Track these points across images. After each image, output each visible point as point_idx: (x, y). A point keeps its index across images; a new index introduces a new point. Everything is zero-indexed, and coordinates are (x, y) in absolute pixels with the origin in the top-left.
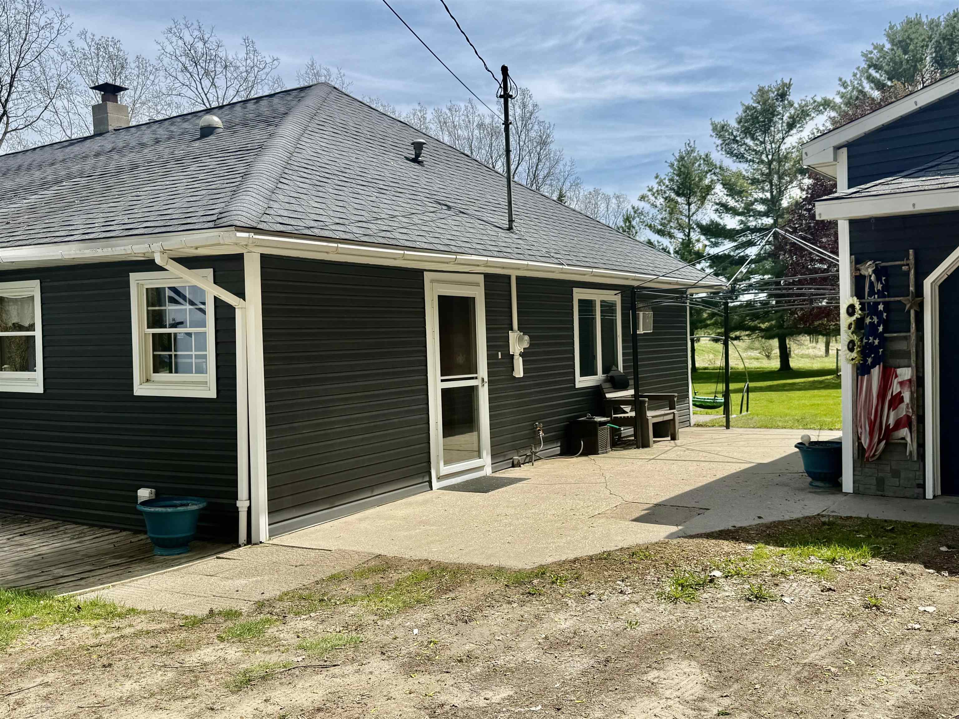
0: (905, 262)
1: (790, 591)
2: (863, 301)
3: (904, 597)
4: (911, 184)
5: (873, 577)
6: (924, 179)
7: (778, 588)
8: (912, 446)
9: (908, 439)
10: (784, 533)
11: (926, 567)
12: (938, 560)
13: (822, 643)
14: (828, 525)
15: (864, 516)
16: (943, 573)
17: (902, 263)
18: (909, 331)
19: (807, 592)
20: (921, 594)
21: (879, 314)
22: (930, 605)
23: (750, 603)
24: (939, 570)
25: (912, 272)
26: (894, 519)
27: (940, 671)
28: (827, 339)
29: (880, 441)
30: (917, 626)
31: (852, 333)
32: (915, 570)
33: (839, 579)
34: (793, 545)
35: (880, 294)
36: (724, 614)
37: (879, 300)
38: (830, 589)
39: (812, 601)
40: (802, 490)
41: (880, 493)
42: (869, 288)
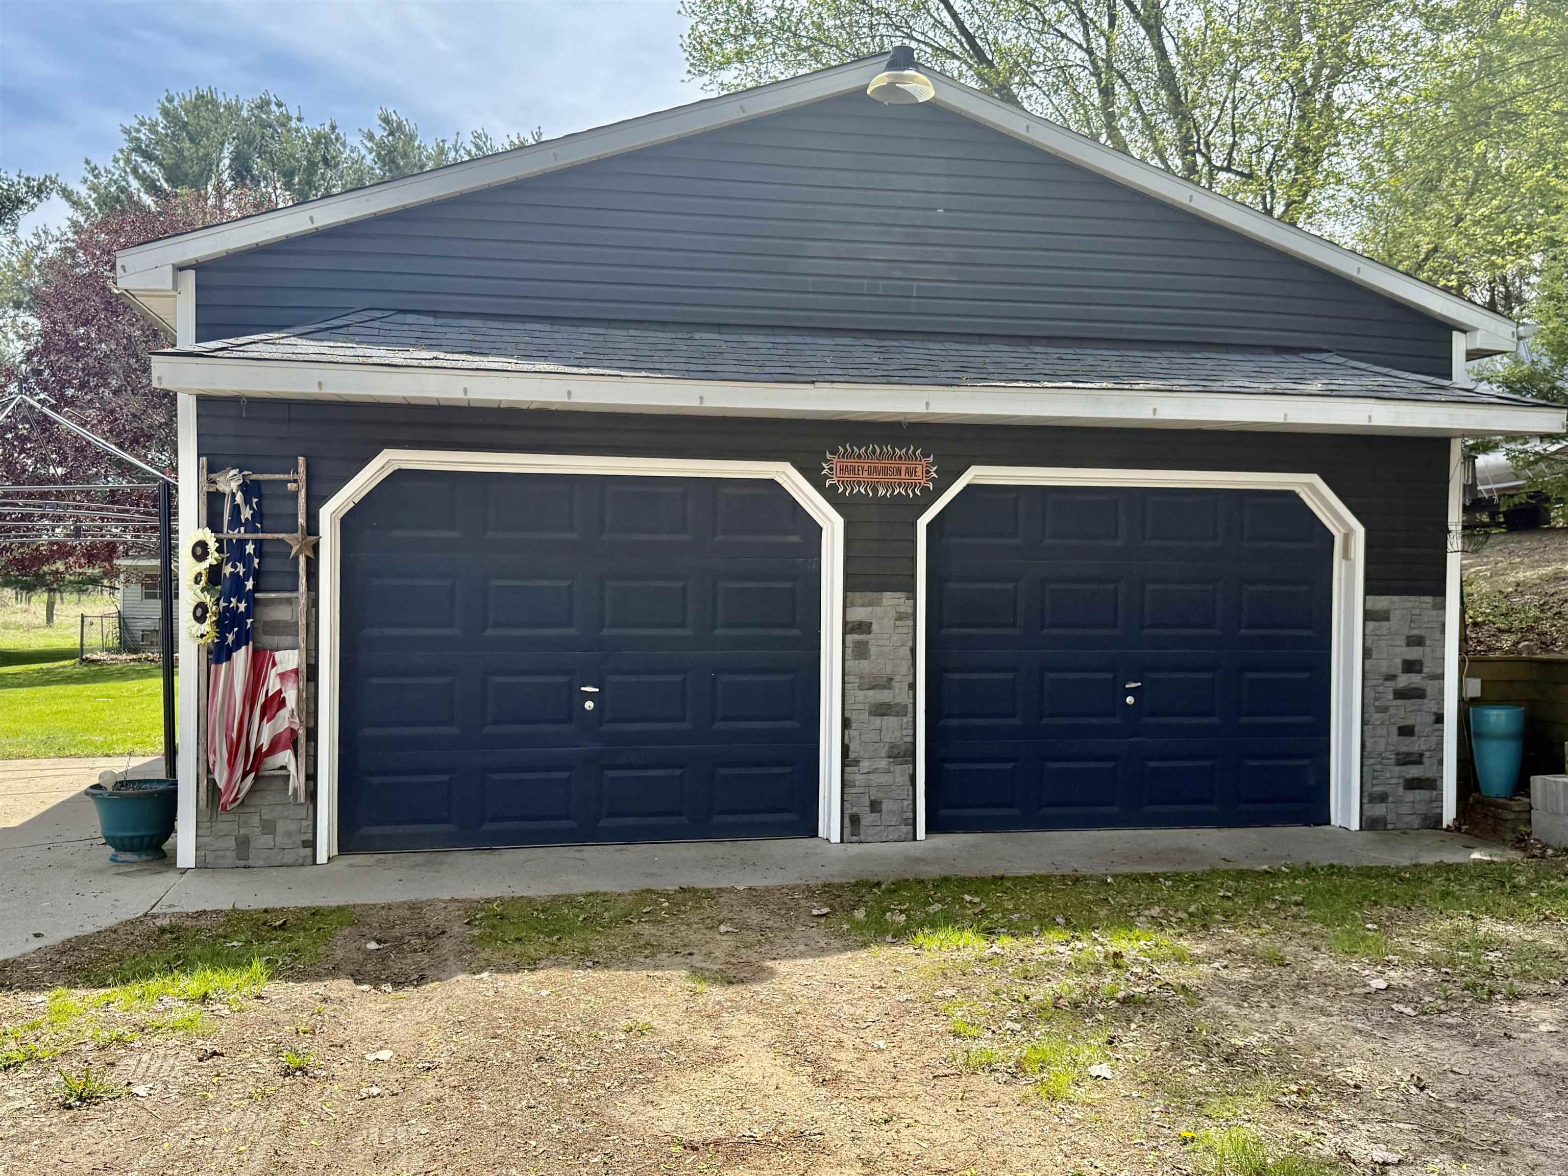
0: (291, 477)
1: (140, 1072)
2: (221, 536)
3: (337, 1042)
4: (312, 350)
5: (281, 1016)
6: (332, 344)
7: (116, 1070)
8: (297, 780)
9: (292, 768)
10: (97, 959)
11: (358, 982)
12: (369, 967)
13: (233, 1161)
14: (171, 932)
15: (227, 907)
16: (383, 988)
17: (286, 477)
18: (296, 589)
19: (173, 1067)
20: (363, 1031)
21: (245, 559)
22: (381, 1048)
23: (71, 1113)
24: (376, 982)
25: (302, 494)
26: (278, 906)
27: (440, 1164)
28: (49, 598)
29: (245, 775)
30: (375, 1090)
31: (202, 591)
32: (342, 990)
33: (223, 1031)
34: (125, 981)
35: (250, 526)
36: (23, 1148)
37: (247, 536)
38: (215, 1053)
39: (187, 1083)
40: (101, 871)
41: (243, 863)
42: (231, 515)
